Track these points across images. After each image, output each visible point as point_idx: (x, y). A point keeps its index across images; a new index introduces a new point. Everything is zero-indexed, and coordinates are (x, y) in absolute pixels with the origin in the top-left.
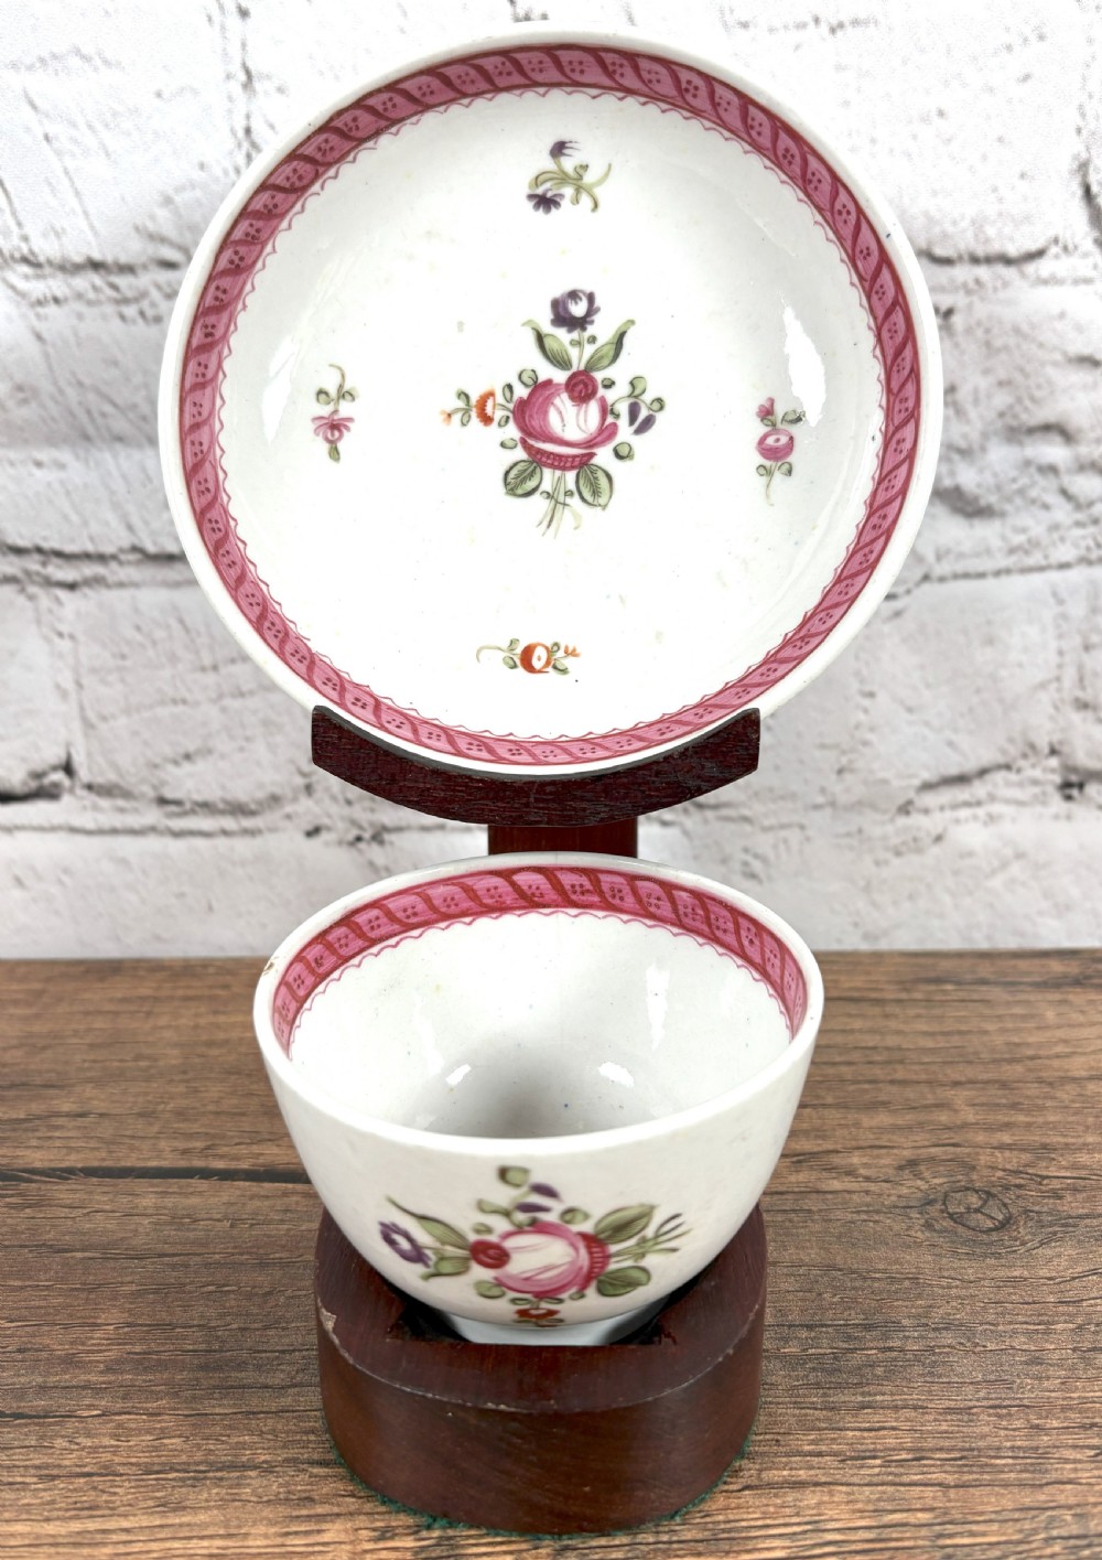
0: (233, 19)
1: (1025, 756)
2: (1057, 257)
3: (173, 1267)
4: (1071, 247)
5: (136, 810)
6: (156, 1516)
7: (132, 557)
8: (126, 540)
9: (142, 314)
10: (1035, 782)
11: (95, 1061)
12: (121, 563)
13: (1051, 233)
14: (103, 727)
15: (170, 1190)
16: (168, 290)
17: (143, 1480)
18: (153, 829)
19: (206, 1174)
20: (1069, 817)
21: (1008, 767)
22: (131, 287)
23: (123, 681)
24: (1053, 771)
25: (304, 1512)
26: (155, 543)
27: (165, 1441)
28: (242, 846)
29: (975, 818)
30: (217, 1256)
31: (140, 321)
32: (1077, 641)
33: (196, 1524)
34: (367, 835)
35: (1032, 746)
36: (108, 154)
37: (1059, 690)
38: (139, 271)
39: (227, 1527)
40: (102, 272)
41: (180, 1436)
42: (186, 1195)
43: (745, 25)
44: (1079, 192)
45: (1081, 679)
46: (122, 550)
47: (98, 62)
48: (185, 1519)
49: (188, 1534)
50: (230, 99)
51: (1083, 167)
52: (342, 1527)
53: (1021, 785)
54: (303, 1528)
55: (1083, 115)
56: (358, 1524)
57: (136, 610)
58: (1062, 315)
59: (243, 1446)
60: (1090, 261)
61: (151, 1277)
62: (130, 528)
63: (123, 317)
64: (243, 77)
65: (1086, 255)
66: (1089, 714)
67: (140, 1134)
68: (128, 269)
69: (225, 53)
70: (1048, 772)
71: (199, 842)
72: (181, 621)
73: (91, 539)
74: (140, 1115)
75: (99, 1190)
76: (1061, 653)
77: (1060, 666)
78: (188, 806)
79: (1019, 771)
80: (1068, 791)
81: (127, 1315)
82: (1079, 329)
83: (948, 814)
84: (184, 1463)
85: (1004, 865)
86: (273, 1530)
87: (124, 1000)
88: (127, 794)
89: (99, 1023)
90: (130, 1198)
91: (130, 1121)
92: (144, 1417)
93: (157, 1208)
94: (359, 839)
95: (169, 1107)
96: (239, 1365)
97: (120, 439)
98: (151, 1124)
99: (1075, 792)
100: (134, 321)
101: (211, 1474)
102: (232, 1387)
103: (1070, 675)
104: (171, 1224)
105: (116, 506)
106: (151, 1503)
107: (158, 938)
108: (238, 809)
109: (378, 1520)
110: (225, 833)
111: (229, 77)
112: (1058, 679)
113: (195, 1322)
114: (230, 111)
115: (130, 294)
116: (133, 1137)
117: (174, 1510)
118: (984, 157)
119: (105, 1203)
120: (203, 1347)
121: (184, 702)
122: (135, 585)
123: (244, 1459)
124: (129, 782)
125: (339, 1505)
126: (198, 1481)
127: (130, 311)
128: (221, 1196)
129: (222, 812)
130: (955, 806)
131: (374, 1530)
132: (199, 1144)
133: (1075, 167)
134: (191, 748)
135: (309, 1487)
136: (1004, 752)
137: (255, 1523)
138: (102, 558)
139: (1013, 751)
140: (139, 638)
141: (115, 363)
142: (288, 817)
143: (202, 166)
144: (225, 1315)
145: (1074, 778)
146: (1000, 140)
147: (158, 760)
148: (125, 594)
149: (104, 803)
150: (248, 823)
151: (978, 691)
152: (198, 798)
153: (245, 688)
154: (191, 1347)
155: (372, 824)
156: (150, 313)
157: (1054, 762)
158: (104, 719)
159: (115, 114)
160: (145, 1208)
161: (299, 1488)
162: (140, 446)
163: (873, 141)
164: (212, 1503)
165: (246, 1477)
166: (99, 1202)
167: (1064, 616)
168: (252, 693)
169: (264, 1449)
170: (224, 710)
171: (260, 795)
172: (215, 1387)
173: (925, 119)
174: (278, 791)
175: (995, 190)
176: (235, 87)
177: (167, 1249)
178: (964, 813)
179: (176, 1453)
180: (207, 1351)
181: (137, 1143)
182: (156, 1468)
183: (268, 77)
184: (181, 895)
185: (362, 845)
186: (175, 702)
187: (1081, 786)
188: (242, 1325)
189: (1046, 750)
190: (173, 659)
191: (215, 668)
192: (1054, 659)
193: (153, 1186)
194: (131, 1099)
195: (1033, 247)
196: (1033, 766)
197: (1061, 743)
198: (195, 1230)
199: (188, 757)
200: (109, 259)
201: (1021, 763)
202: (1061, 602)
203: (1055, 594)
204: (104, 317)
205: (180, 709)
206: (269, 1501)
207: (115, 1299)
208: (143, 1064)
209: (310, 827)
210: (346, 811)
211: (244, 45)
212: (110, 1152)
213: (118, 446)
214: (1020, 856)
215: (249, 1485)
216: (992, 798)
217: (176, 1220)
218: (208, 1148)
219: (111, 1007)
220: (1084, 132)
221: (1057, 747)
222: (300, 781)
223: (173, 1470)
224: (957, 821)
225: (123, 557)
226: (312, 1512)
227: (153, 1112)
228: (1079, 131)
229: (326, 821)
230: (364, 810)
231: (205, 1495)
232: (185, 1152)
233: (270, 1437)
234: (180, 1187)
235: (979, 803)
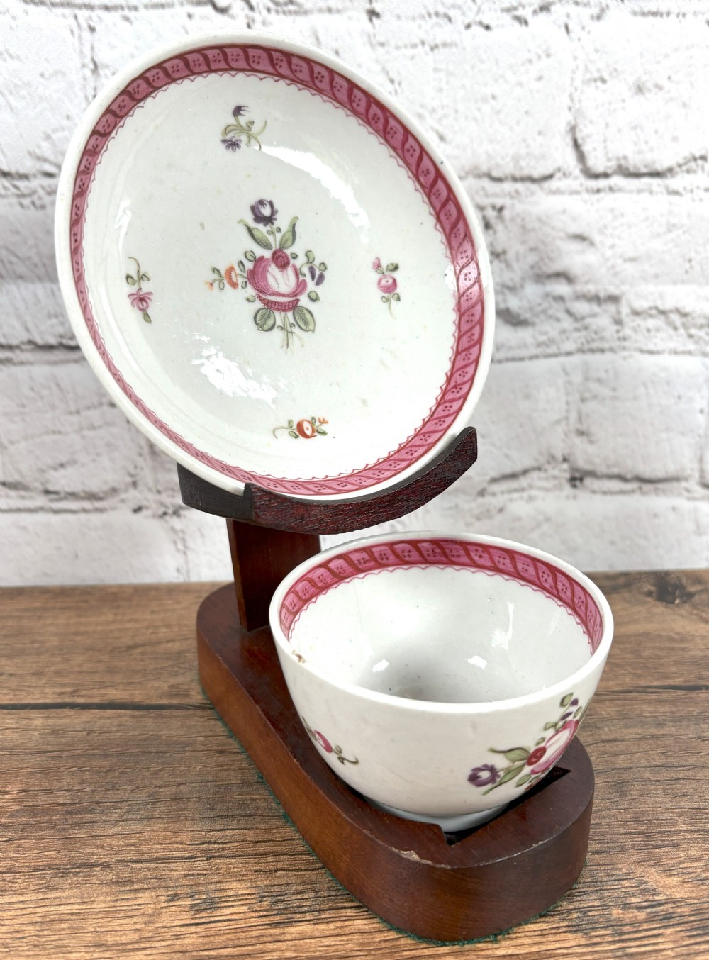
0: (86, 34)
1: (549, 462)
2: (560, 179)
3: (53, 758)
4: (567, 174)
5: (31, 498)
6: (40, 894)
7: (29, 347)
8: (25, 337)
9: (33, 203)
10: (555, 477)
11: (7, 645)
12: (22, 350)
13: (556, 165)
14: (11, 448)
15: (51, 715)
16: (49, 190)
17: (32, 875)
18: (41, 509)
19: (72, 706)
20: (575, 497)
21: (539, 469)
22: (26, 187)
23: (23, 420)
24: (565, 471)
25: (127, 888)
26: (42, 339)
27: (46, 853)
28: (95, 519)
29: (521, 498)
30: (79, 751)
31: (32, 207)
32: (577, 396)
33: (63, 897)
34: (170, 511)
35: (553, 457)
36: (12, 109)
37: (568, 425)
38: (31, 178)
39: (82, 898)
40: (9, 178)
41: (55, 850)
42: (60, 718)
43: (382, 45)
44: (571, 143)
45: (580, 419)
46: (23, 343)
47: (6, 56)
48: (56, 895)
49: (58, 903)
50: (85, 79)
51: (573, 129)
52: (149, 895)
53: (547, 479)
54: (126, 897)
55: (572, 100)
56: (158, 893)
57: (31, 378)
58: (564, 212)
59: (93, 854)
60: (578, 182)
61: (38, 764)
62: (27, 330)
63: (22, 205)
64: (92, 66)
65: (576, 178)
66: (585, 439)
67: (34, 685)
68: (24, 177)
69: (81, 53)
70: (563, 471)
71: (69, 517)
72: (58, 385)
73: (4, 336)
74: (34, 674)
75: (8, 716)
76: (568, 403)
77: (568, 411)
78: (62, 495)
79: (546, 471)
80: (574, 483)
81: (24, 785)
82: (574, 219)
83: (506, 496)
84: (57, 865)
85: (539, 525)
86: (109, 899)
87: (26, 610)
88: (26, 488)
89: (10, 623)
90: (27, 721)
91: (28, 678)
92: (34, 841)
93: (44, 726)
94: (165, 514)
95: (52, 669)
96: (90, 811)
97: (21, 277)
98: (40, 679)
99: (578, 483)
100: (28, 208)
101: (73, 870)
102: (85, 823)
103: (573, 416)
104: (52, 734)
105: (19, 317)
106: (38, 887)
107: (45, 574)
108: (92, 496)
109: (170, 891)
110: (85, 511)
111: (84, 66)
112: (567, 418)
113: (65, 788)
114: (84, 86)
115: (26, 192)
116: (29, 687)
117: (51, 890)
118: (518, 122)
119: (12, 724)
120: (69, 801)
121: (60, 432)
122: (31, 363)
123: (93, 861)
124: (28, 480)
125: (147, 883)
126: (65, 874)
127: (26, 202)
128: (81, 718)
129: (83, 499)
130: (510, 491)
131: (168, 896)
132: (69, 690)
133: (568, 129)
134: (63, 459)
135: (130, 875)
136: (537, 460)
137: (98, 895)
138: (10, 348)
139: (542, 460)
140: (32, 394)
141: (17, 232)
142: (123, 501)
143: (68, 117)
144: (83, 783)
145: (577, 475)
146: (527, 112)
147: (44, 468)
148: (24, 369)
149: (12, 493)
150: (98, 504)
151: (521, 425)
152: (68, 489)
153: (96, 424)
154: (62, 802)
155: (173, 505)
156: (38, 203)
157: (565, 466)
158: (12, 443)
159: (16, 86)
160: (36, 726)
161: (125, 875)
162: (33, 282)
163: (456, 111)
164: (74, 886)
165: (93, 871)
166: (8, 723)
167: (570, 383)
168: (100, 427)
169: (104, 855)
170: (83, 437)
171: (105, 488)
172: (76, 823)
173: (485, 100)
174: (116, 485)
175: (524, 140)
176: (88, 73)
177: (49, 748)
178: (515, 495)
179: (52, 859)
180: (71, 804)
181: (31, 690)
182: (41, 868)
183: (107, 67)
184: (58, 548)
185: (167, 518)
186: (54, 432)
187: (581, 480)
188: (93, 789)
189: (561, 459)
190: (53, 407)
191: (78, 412)
192: (564, 407)
193: (41, 714)
194: (29, 665)
195: (547, 172)
196: (554, 468)
197: (569, 455)
198: (65, 737)
199: (62, 465)
200: (13, 170)
201: (547, 466)
202: (567, 374)
203: (564, 370)
204: (10, 205)
205: (57, 437)
206: (107, 883)
207: (17, 776)
208: (36, 645)
209: (136, 507)
210: (158, 497)
211: (92, 48)
212: (15, 695)
213: (20, 282)
214: (548, 520)
215: (95, 875)
216: (531, 487)
217: (54, 732)
218: (75, 691)
219: (18, 614)
220: (573, 110)
221: (567, 457)
222: (129, 480)
223: (50, 868)
224: (511, 500)
225: (23, 347)
226: (132, 888)
227: (43, 672)
228: (570, 109)
229: (145, 503)
230: (168, 496)
231: (69, 882)
232: (60, 694)
233: (108, 849)
234: (57, 714)
235: (523, 490)
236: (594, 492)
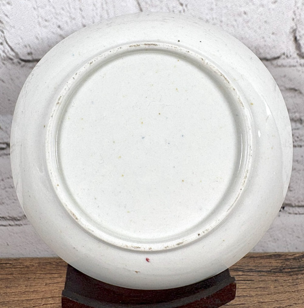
2: (284, 59)
4: (289, 56)
13: (283, 51)
44: (293, 39)
51: (294, 31)
55: (295, 14)
58: (285, 76)
60: (295, 60)
65: (294, 58)
82: (291, 80)
99: (282, 209)
108: (14, 219)
110: (10, 225)
118: (260, 28)
129: (9, 220)
133: (291, 30)
146: (266, 22)
150: (17, 223)
163: (221, 22)
170: (7, 192)
171: (20, 215)
173: (240, 15)
175: (263, 38)
187: (284, 208)
195: (276, 56)
220: (295, 20)
228: (293, 19)
236: (290, 213)
